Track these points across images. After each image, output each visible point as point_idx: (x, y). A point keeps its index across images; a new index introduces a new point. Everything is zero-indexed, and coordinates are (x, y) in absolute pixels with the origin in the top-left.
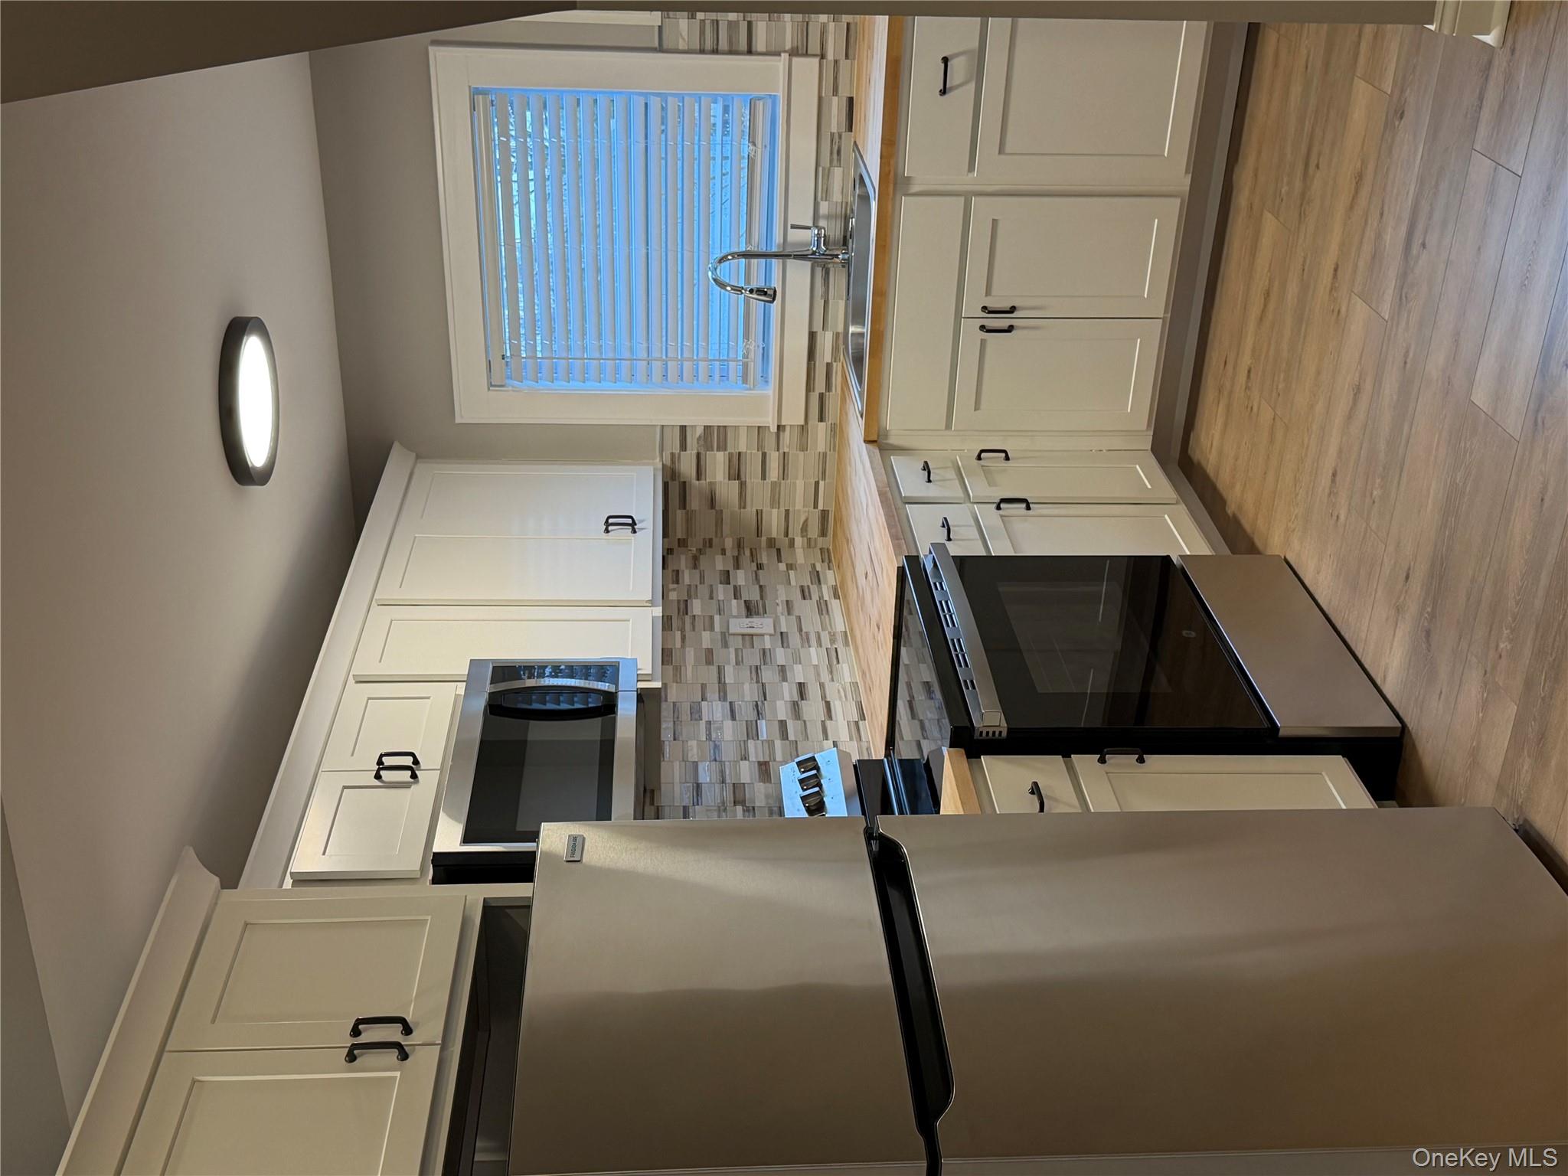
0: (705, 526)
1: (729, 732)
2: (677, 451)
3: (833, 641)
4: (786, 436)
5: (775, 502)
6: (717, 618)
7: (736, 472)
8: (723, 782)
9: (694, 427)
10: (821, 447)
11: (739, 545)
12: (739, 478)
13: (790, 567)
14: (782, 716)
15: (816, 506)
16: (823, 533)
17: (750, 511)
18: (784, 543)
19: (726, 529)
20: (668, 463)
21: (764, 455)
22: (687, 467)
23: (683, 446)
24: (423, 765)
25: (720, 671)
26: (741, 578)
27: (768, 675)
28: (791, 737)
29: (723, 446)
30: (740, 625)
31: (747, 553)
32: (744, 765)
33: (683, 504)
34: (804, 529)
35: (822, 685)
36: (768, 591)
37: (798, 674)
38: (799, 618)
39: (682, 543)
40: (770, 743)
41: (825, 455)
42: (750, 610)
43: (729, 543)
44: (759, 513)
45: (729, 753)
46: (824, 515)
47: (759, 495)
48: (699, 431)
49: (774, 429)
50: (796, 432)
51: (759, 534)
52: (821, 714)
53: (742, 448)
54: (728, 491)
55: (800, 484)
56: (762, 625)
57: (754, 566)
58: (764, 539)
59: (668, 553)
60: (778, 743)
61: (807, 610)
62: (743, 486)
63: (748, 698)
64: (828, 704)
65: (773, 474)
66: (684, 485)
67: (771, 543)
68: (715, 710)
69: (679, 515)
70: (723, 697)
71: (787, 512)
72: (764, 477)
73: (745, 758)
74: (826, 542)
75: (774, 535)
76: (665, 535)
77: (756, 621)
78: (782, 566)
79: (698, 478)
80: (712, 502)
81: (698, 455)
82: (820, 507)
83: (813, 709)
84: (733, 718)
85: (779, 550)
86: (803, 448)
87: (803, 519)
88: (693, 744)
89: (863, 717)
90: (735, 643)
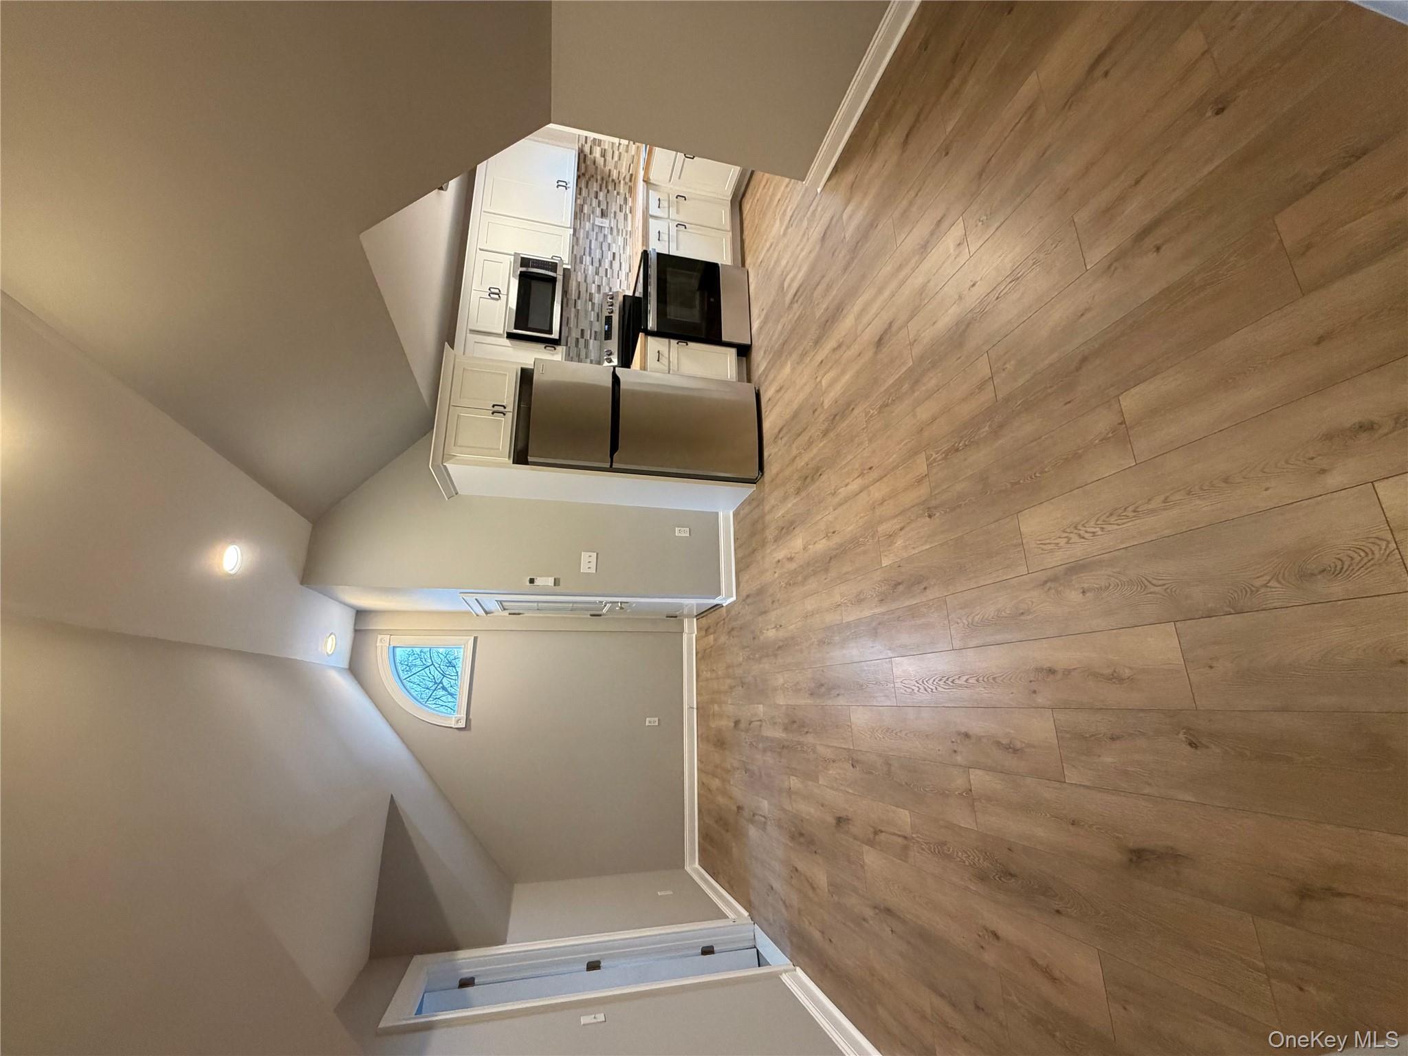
0: (591, 170)
1: (591, 270)
2: (584, 143)
3: (626, 235)
4: (621, 147)
5: (616, 167)
6: (591, 215)
7: (603, 155)
8: (587, 291)
9: (590, 138)
10: (633, 153)
11: (602, 179)
12: (604, 157)
13: (618, 193)
14: (607, 267)
15: (629, 172)
16: (631, 180)
17: (607, 169)
18: (617, 181)
19: (599, 173)
20: (580, 147)
21: (613, 152)
22: (587, 149)
23: (586, 142)
24: (502, 292)
25: (591, 241)
26: (601, 195)
27: (605, 248)
28: (608, 276)
29: (599, 145)
30: (599, 221)
31: (605, 182)
32: (594, 285)
33: (585, 162)
34: (624, 178)
35: (620, 255)
36: (609, 204)
37: (614, 249)
38: (617, 221)
39: (584, 174)
40: (602, 277)
41: (634, 156)
42: (603, 214)
43: (599, 178)
44: (610, 170)
45: (589, 280)
46: (631, 175)
47: (610, 165)
48: (592, 139)
49: (617, 145)
50: (625, 147)
51: (609, 176)
52: (618, 269)
53: (606, 148)
54: (600, 161)
55: (624, 164)
56: (605, 223)
57: (606, 191)
58: (611, 179)
59: (579, 177)
60: (604, 278)
61: (621, 216)
62: (605, 160)
63: (597, 257)
64: (621, 263)
65: (616, 158)
66: (585, 156)
67: (613, 180)
68: (587, 259)
69: (583, 166)
70: (590, 255)
71: (619, 172)
72: (613, 158)
73: (594, 283)
74: (632, 184)
75: (614, 178)
76: (578, 170)
77: (604, 220)
78: (615, 192)
79: (590, 154)
80: (594, 162)
81: (591, 147)
82: (631, 172)
83: (616, 265)
84: (592, 265)
85: (615, 184)
86: (627, 151)
87: (624, 175)
88: (579, 273)
89: (630, 271)
90: (596, 229)
